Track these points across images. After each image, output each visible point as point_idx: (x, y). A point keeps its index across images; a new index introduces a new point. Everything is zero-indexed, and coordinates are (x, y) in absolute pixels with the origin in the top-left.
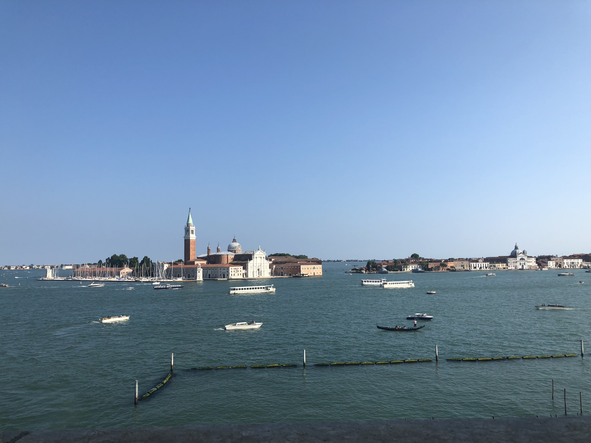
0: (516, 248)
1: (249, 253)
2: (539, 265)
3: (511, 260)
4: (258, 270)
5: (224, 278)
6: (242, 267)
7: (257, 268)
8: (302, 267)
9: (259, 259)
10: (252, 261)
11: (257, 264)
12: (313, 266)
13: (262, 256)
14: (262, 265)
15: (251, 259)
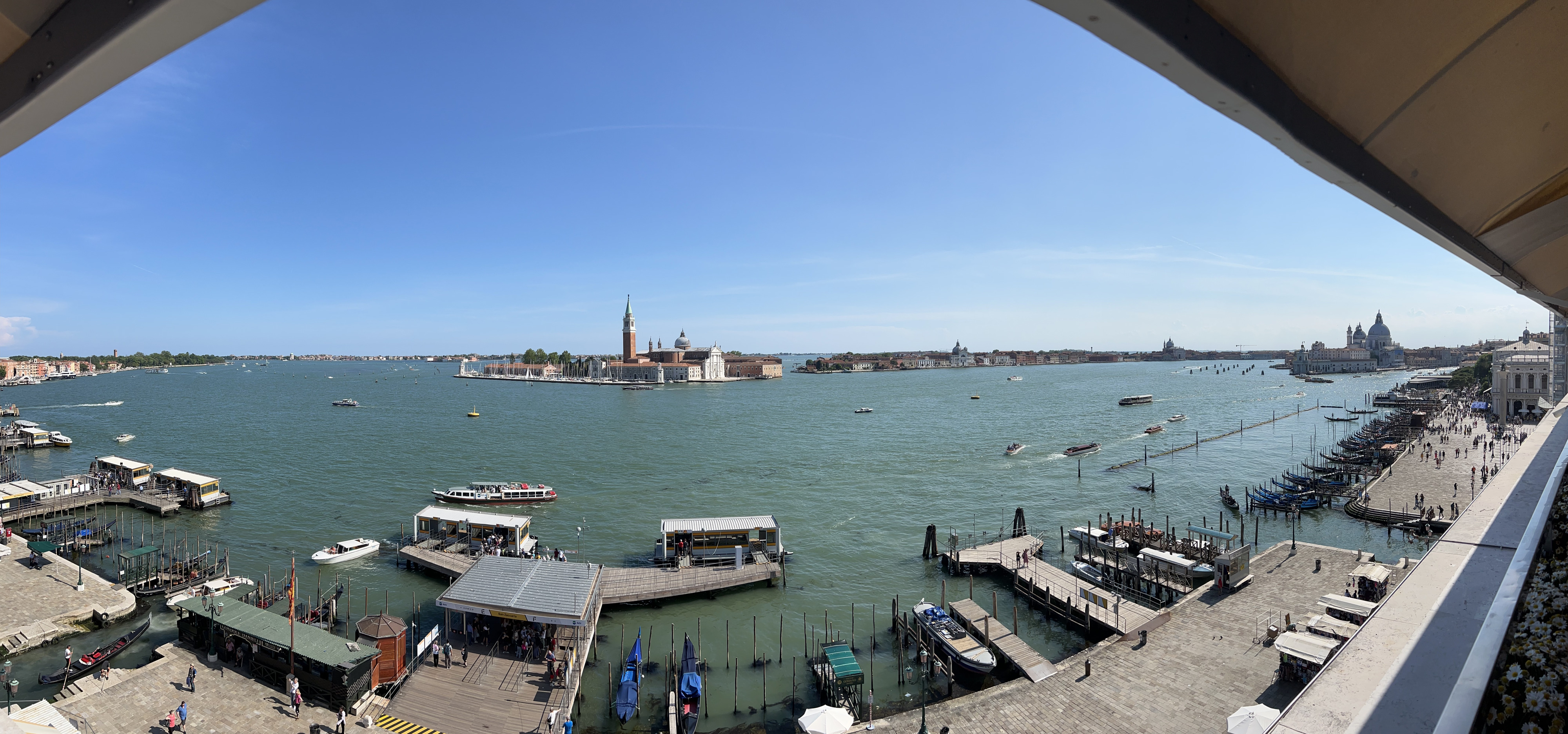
0: (958, 344)
1: (705, 351)
2: (977, 362)
3: (954, 358)
4: (714, 370)
5: (682, 379)
6: (700, 367)
7: (713, 368)
8: (764, 366)
9: (715, 357)
10: (708, 361)
11: (713, 364)
12: (772, 366)
13: (718, 354)
14: (718, 364)
15: (707, 358)
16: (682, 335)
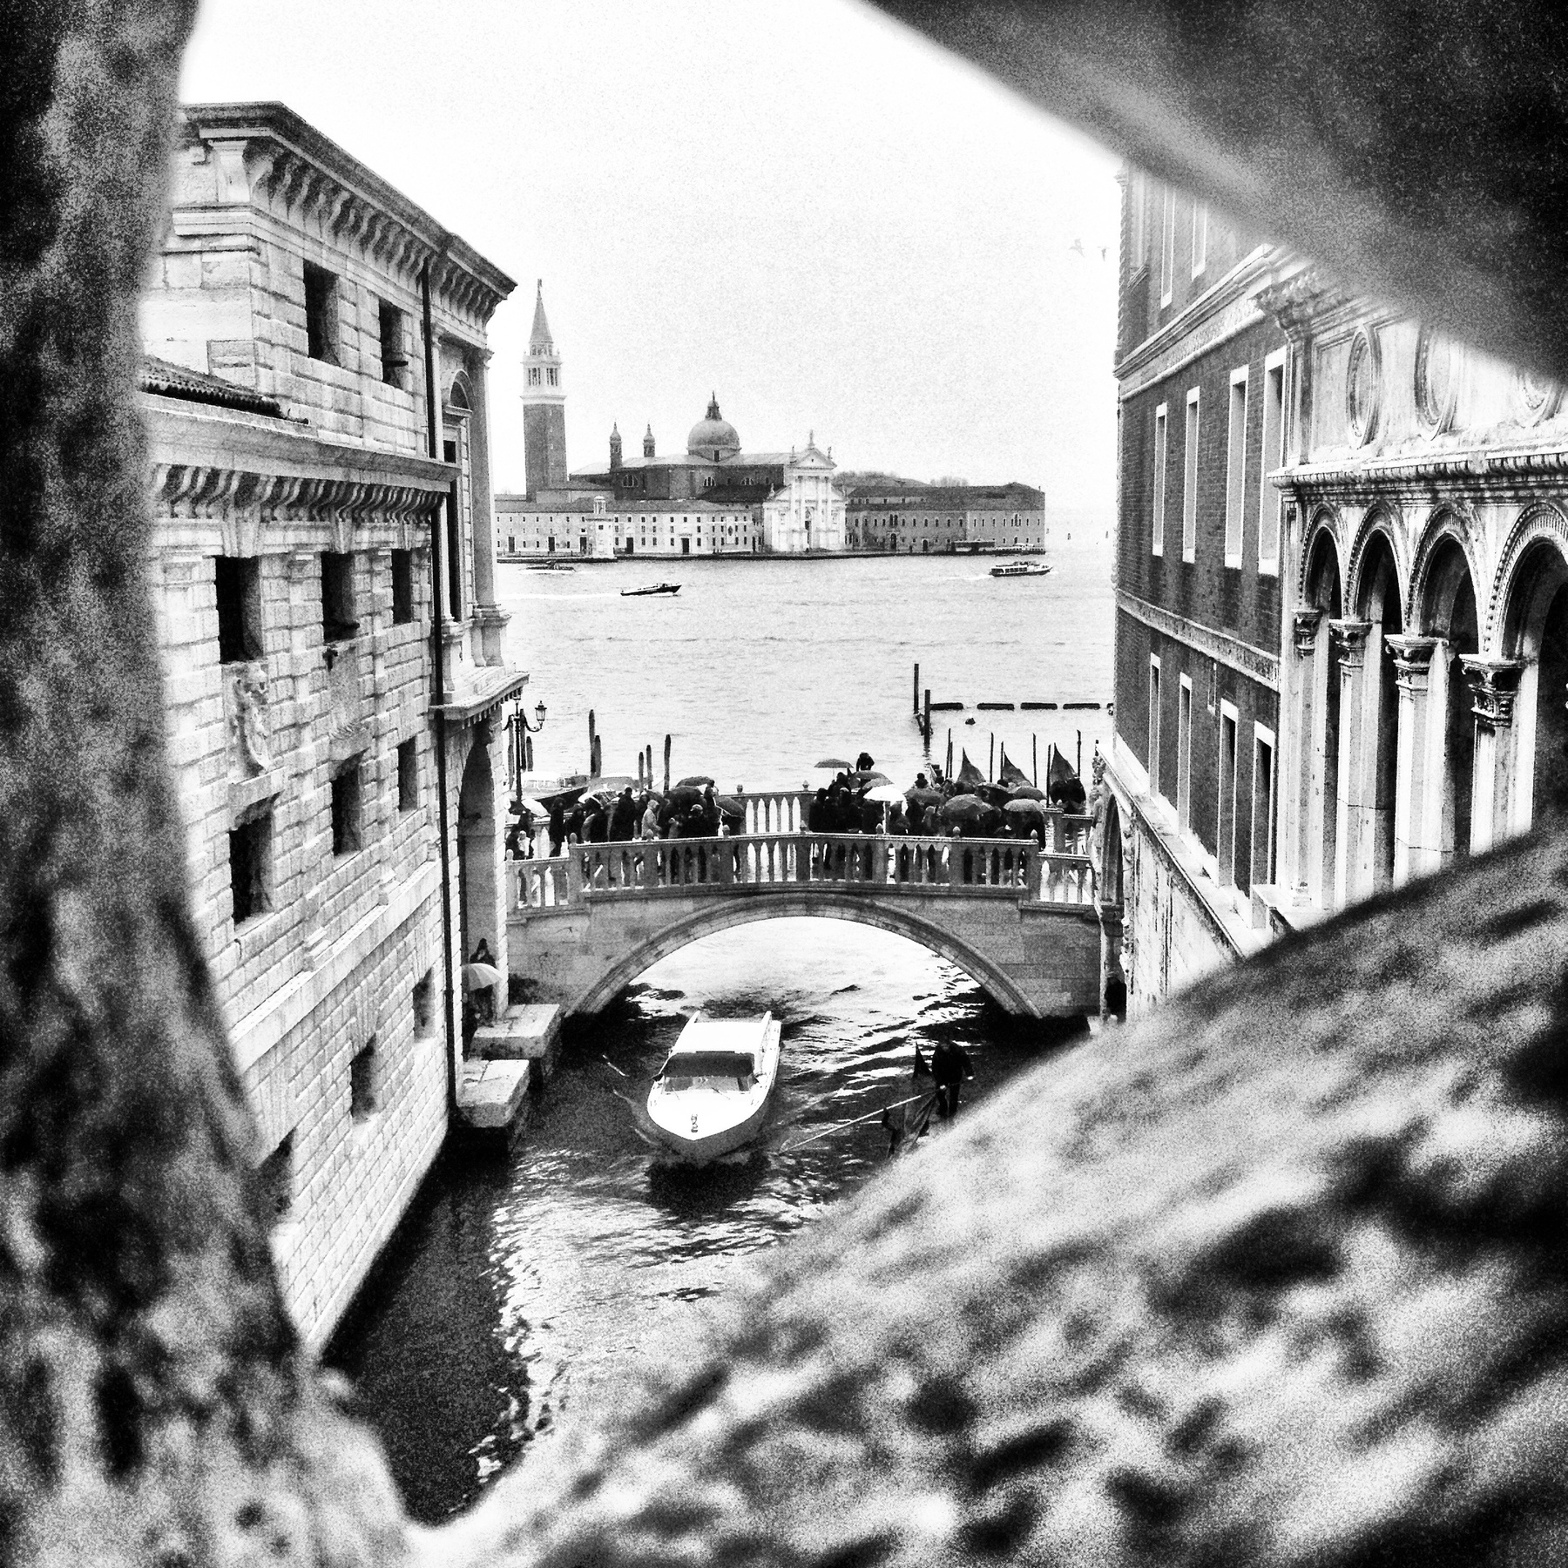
1: (775, 462)
4: (807, 524)
6: (750, 516)
7: (804, 519)
8: (972, 516)
9: (811, 484)
10: (784, 495)
11: (804, 505)
12: (1011, 514)
13: (822, 474)
14: (821, 506)
15: (780, 486)
16: (713, 412)
